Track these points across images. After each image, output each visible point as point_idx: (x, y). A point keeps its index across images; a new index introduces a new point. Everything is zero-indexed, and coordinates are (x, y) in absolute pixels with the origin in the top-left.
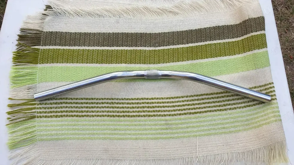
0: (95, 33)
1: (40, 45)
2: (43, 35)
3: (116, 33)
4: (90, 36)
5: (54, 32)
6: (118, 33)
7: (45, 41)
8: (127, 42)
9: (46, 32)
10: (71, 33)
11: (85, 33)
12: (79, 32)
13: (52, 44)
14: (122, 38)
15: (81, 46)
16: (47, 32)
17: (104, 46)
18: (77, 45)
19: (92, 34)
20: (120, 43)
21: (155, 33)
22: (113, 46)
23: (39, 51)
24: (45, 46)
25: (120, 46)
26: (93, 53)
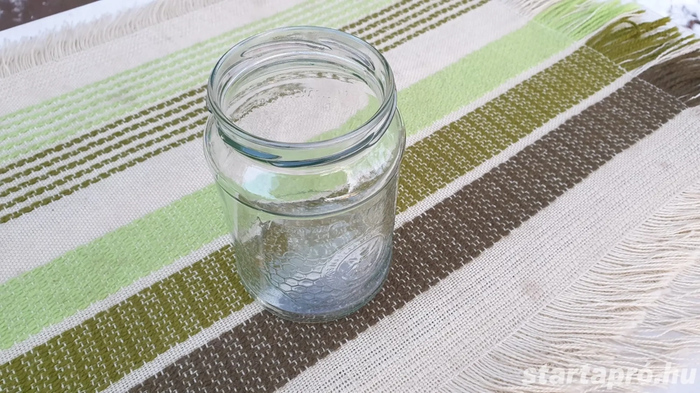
0: (559, 194)
1: (641, 76)
2: (672, 98)
3: (497, 239)
4: (563, 178)
5: (661, 125)
6: (489, 245)
7: (646, 93)
8: (428, 234)
9: (680, 111)
10: (619, 151)
11: (585, 176)
12: (601, 168)
13: (619, 99)
14: (457, 236)
15: (544, 137)
16: (677, 112)
17: (486, 175)
18: (557, 131)
19: (562, 188)
20: (450, 217)
21: (352, 336)
22: (459, 193)
23: (621, 65)
24: (628, 84)
25: (438, 206)
26: (492, 139)
